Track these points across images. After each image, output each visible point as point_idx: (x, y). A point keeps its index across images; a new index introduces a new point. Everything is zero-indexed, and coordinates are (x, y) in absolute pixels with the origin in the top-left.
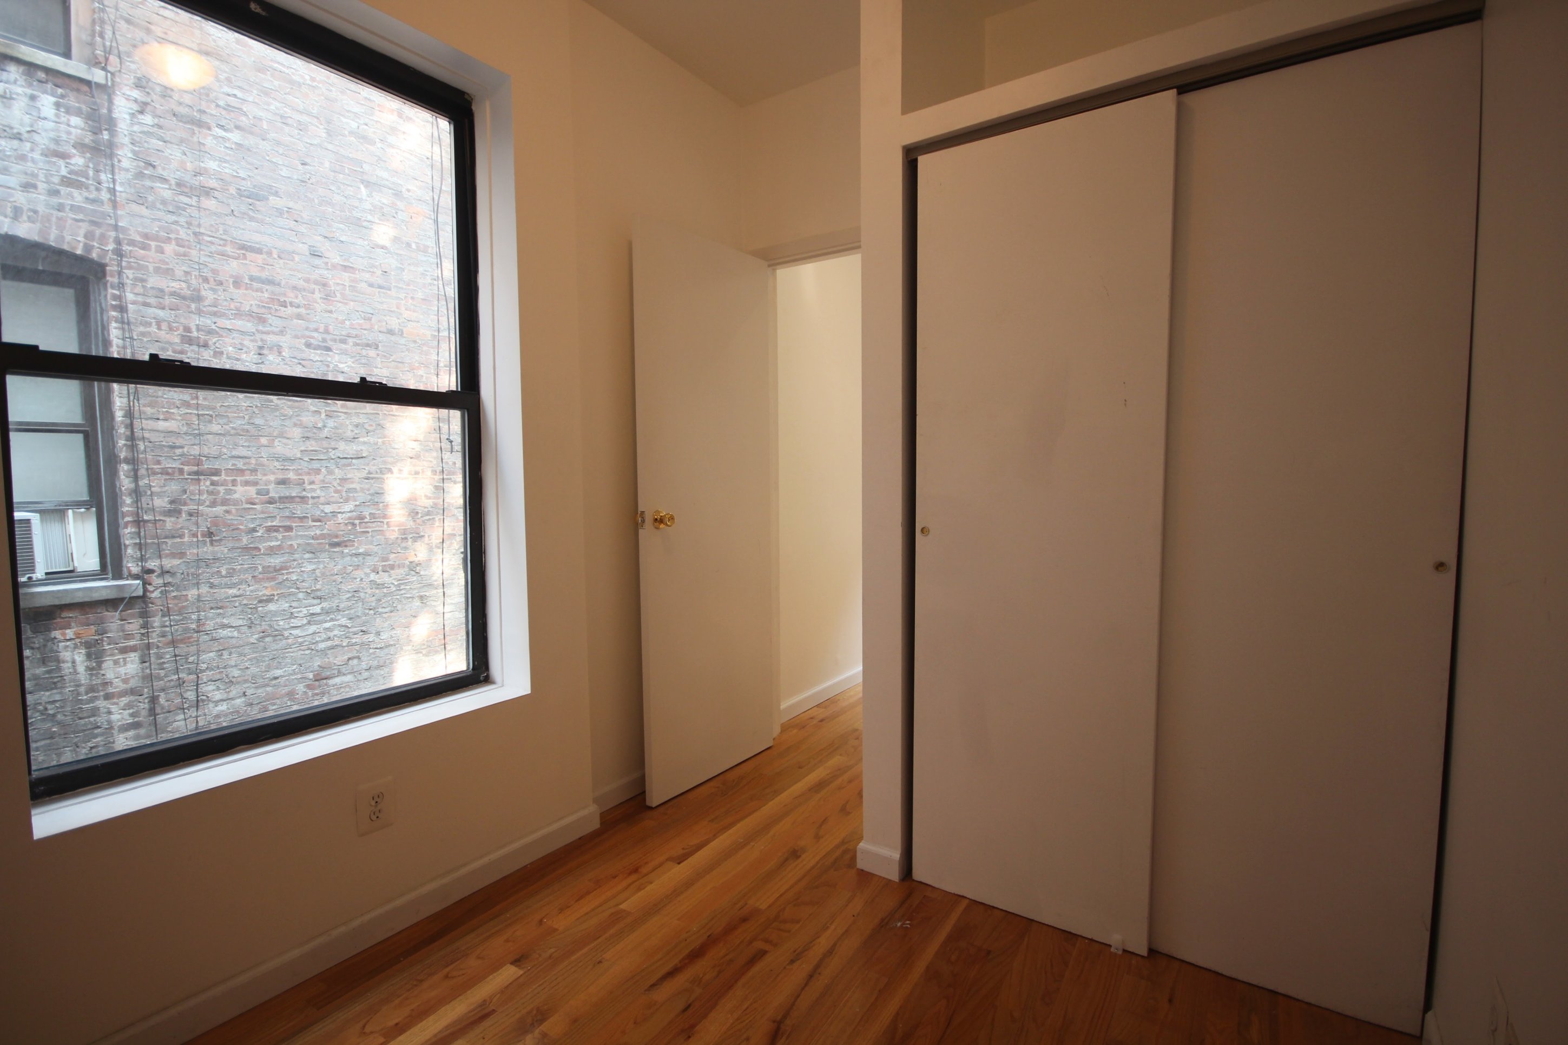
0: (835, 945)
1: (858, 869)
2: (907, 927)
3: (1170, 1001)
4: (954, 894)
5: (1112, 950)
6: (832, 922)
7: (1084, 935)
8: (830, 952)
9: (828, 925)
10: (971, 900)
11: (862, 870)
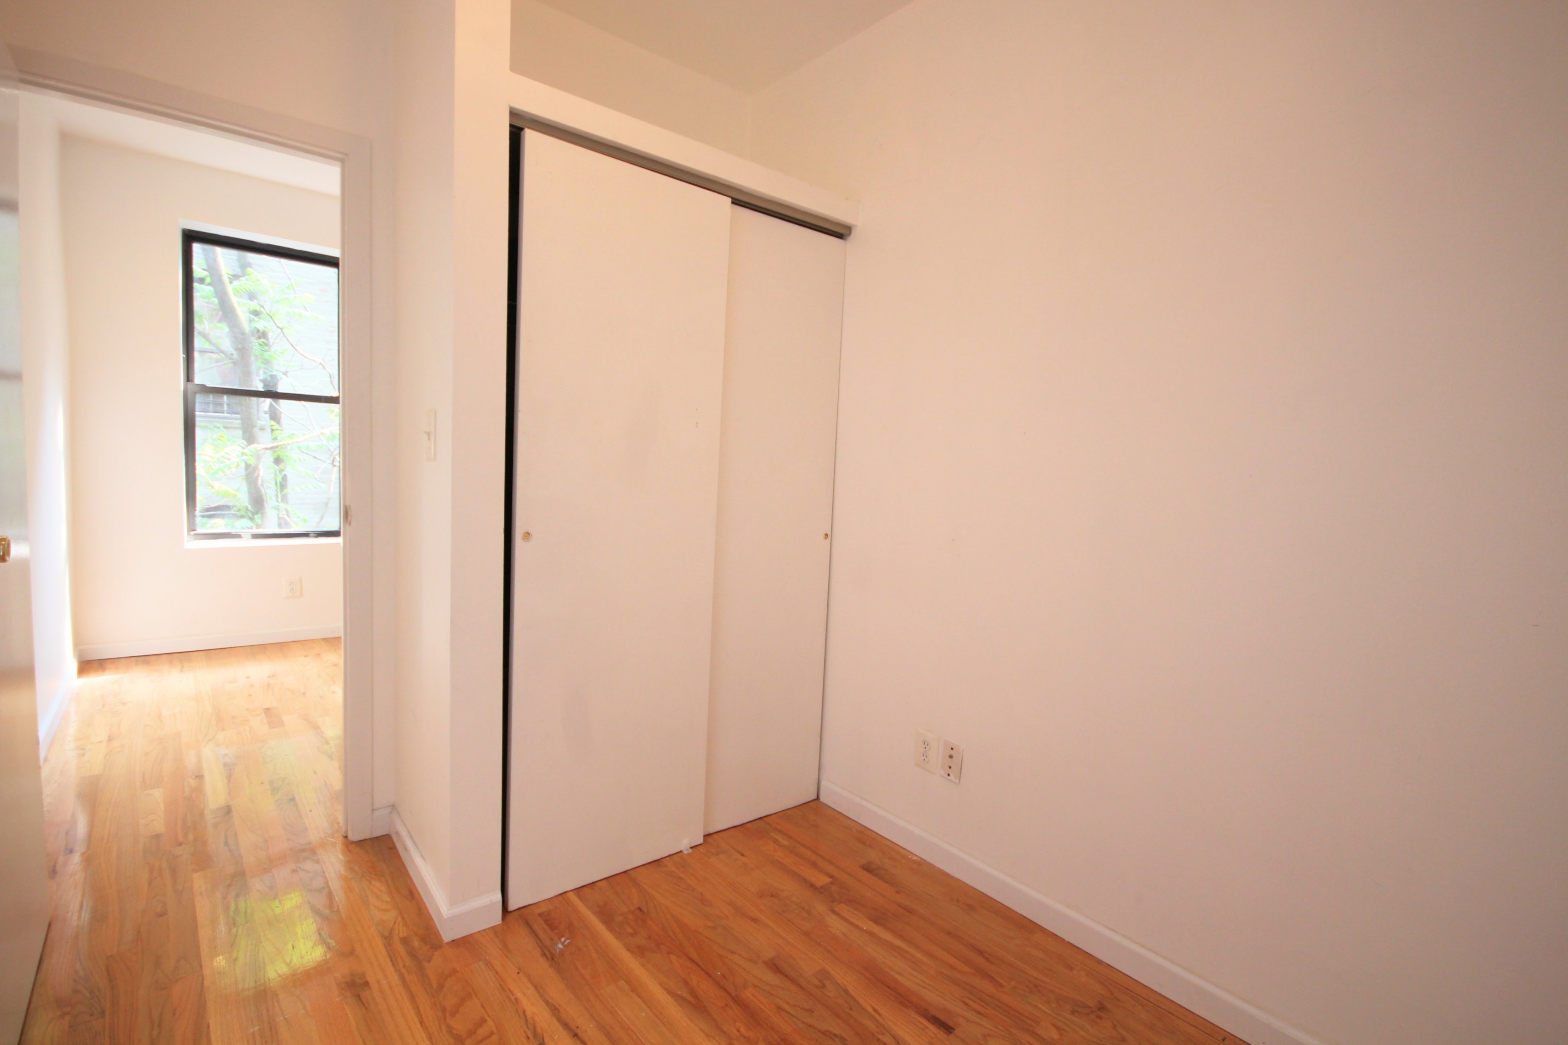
0: (547, 1003)
1: (448, 943)
2: (569, 943)
3: (743, 855)
4: (555, 896)
5: (686, 852)
6: (511, 992)
7: (663, 856)
8: (555, 1010)
9: (512, 998)
10: (572, 890)
11: (454, 941)
